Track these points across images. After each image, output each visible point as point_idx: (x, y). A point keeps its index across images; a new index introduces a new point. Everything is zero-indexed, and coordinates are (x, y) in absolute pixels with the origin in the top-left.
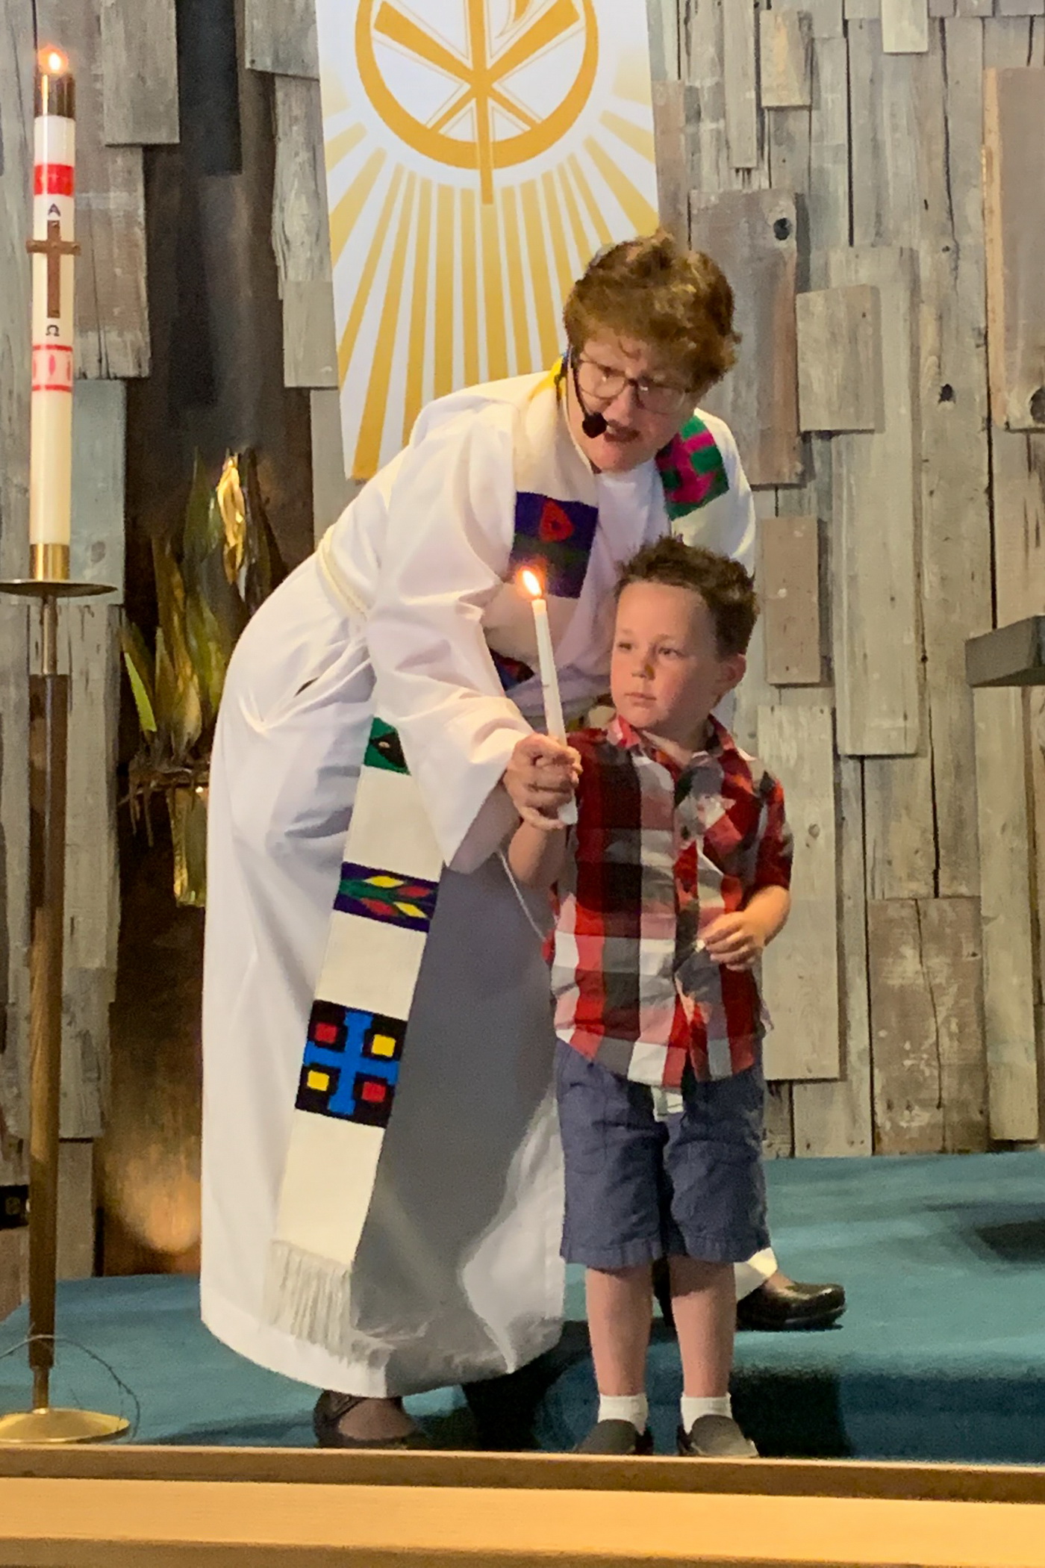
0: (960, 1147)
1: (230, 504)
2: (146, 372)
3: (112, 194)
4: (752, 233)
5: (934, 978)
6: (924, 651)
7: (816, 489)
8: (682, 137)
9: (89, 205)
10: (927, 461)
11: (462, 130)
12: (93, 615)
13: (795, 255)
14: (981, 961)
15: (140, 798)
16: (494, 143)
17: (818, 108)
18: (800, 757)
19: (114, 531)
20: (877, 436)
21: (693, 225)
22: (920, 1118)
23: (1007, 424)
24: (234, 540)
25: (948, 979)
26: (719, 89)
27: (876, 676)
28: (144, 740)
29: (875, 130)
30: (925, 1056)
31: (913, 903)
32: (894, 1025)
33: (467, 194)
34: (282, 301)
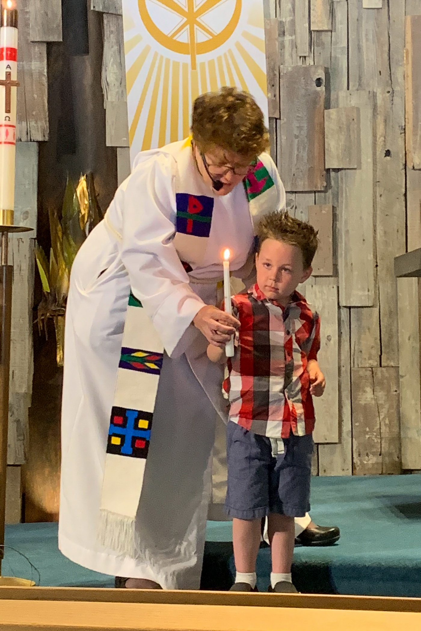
0: (389, 472)
1: (82, 196)
2: (47, 139)
3: (33, 63)
4: (306, 83)
5: (379, 401)
6: (377, 262)
7: (332, 193)
8: (277, 43)
9: (23, 67)
10: (378, 182)
11: (183, 38)
12: (23, 242)
13: (324, 94)
14: (399, 394)
15: (43, 320)
16: (197, 44)
17: (335, 31)
18: (324, 307)
19: (33, 207)
20: (357, 171)
21: (281, 79)
22: (372, 460)
23: (414, 167)
24: (84, 211)
25: (385, 401)
26: (293, 22)
27: (356, 273)
28: (45, 296)
29: (359, 41)
30: (375, 434)
31: (371, 369)
32: (362, 421)
33: (185, 65)
34: (105, 110)
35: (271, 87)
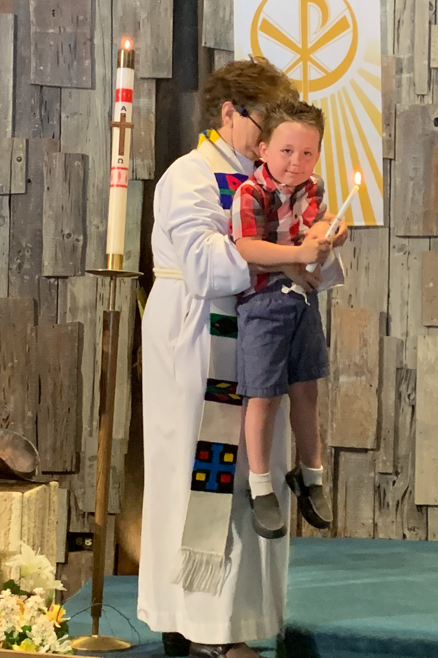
2: (152, 177)
3: (141, 100)
4: (424, 124)
8: (394, 81)
11: (296, 75)
12: (125, 283)
16: (310, 81)
19: (136, 246)
21: (396, 119)
26: (411, 60)
35: (386, 127)
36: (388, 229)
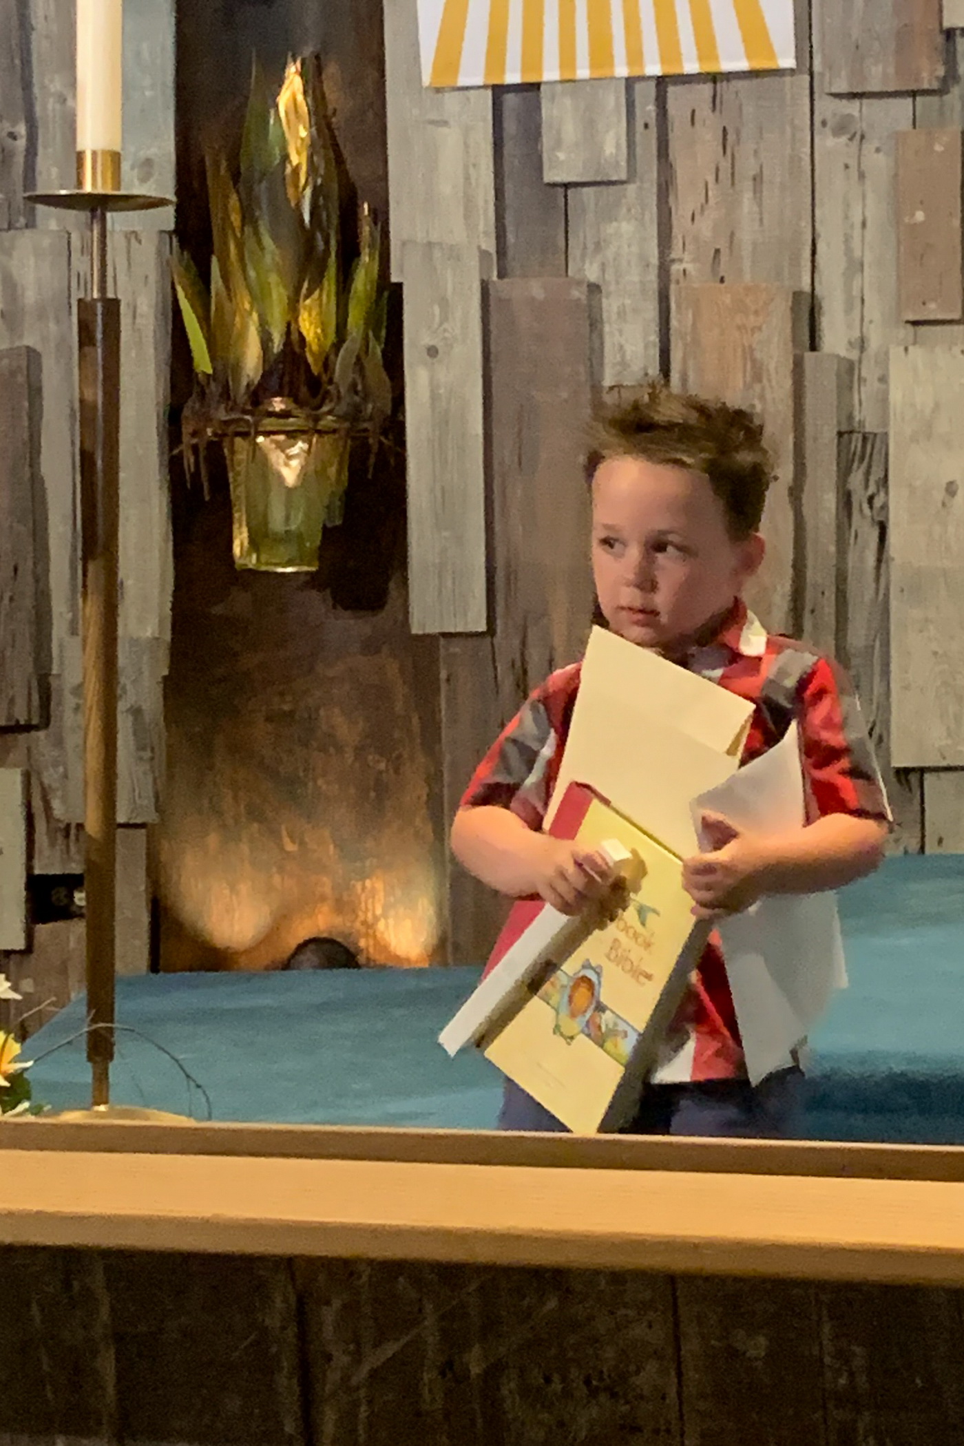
1: (292, 116)
12: (140, 242)
15: (195, 447)
19: (164, 147)
24: (298, 158)
28: (198, 383)
36: (807, 78)
